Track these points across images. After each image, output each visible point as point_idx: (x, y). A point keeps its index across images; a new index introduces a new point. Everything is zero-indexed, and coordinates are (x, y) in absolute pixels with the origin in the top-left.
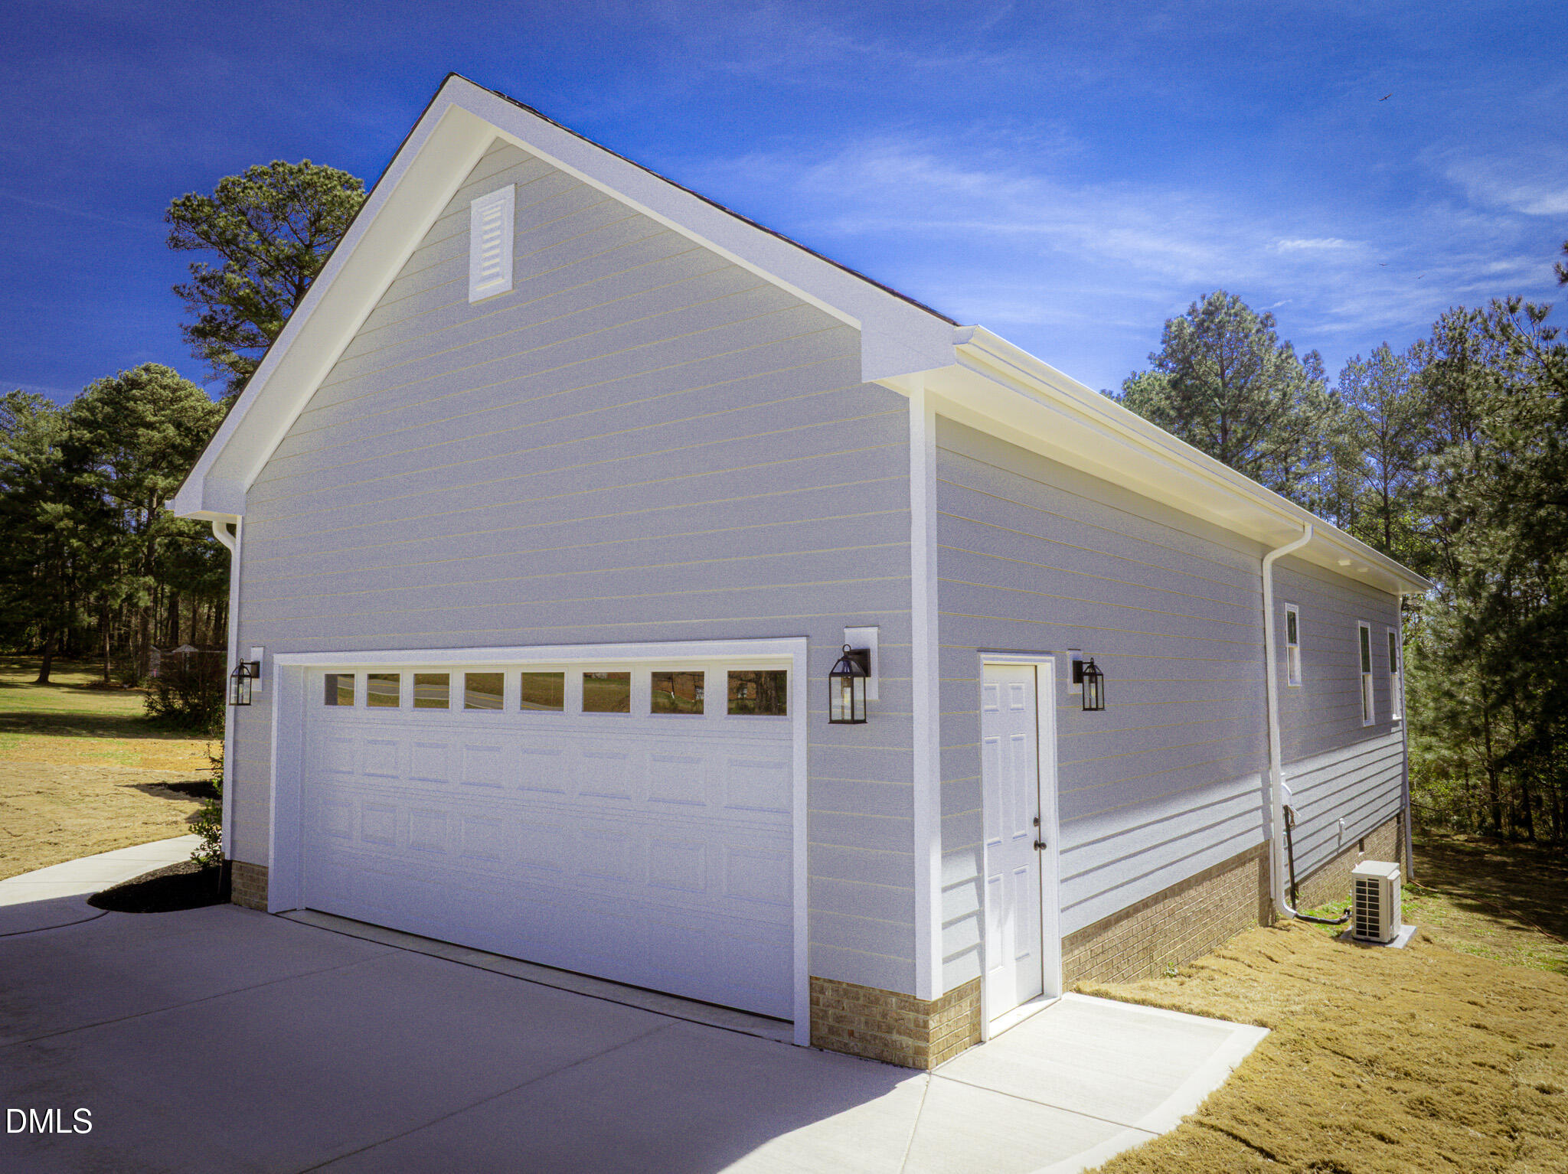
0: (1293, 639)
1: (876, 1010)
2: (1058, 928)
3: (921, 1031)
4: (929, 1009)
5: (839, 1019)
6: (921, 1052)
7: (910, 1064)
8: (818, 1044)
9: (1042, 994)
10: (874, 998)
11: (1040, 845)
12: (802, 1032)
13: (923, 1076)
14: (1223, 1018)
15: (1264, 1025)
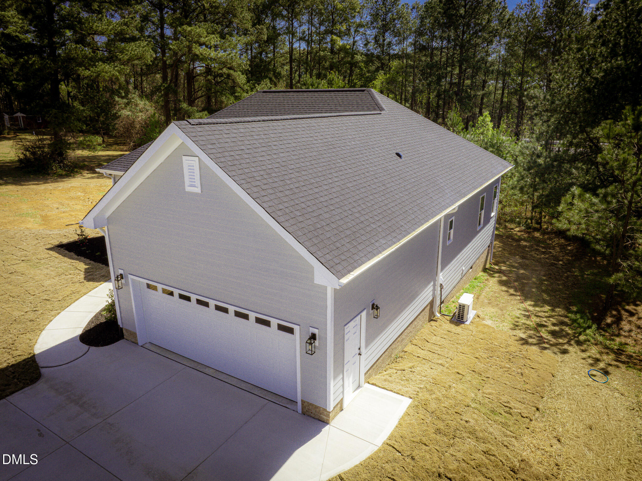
0: (451, 228)
1: (318, 410)
2: (363, 370)
3: (328, 416)
4: (329, 412)
5: (309, 409)
6: (329, 420)
7: (326, 423)
8: (304, 413)
9: (359, 386)
10: (317, 407)
11: (360, 354)
12: (300, 411)
13: (328, 426)
14: (402, 395)
15: (411, 398)
